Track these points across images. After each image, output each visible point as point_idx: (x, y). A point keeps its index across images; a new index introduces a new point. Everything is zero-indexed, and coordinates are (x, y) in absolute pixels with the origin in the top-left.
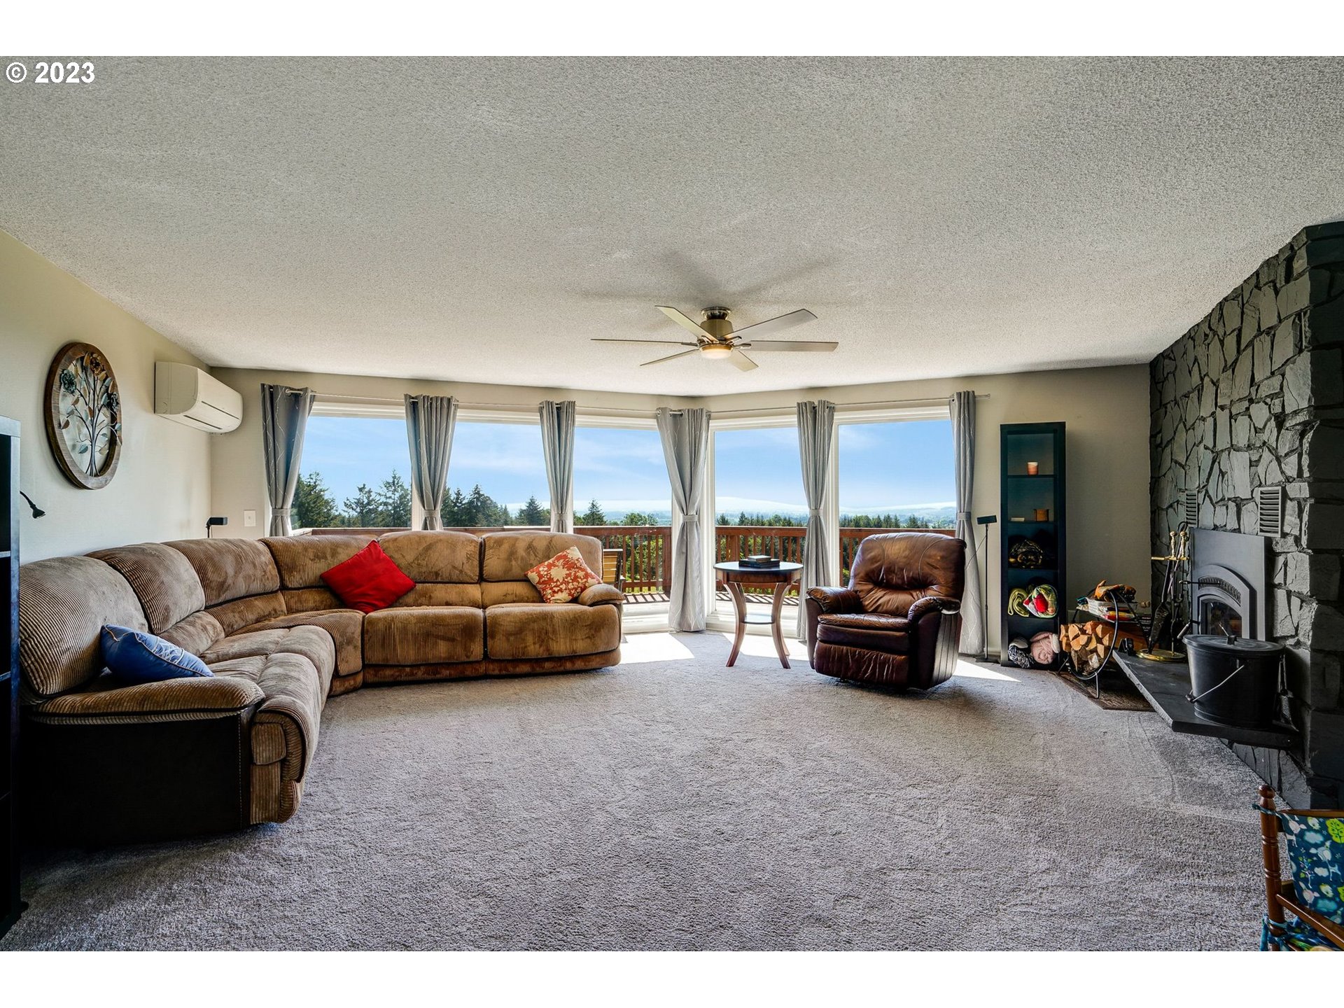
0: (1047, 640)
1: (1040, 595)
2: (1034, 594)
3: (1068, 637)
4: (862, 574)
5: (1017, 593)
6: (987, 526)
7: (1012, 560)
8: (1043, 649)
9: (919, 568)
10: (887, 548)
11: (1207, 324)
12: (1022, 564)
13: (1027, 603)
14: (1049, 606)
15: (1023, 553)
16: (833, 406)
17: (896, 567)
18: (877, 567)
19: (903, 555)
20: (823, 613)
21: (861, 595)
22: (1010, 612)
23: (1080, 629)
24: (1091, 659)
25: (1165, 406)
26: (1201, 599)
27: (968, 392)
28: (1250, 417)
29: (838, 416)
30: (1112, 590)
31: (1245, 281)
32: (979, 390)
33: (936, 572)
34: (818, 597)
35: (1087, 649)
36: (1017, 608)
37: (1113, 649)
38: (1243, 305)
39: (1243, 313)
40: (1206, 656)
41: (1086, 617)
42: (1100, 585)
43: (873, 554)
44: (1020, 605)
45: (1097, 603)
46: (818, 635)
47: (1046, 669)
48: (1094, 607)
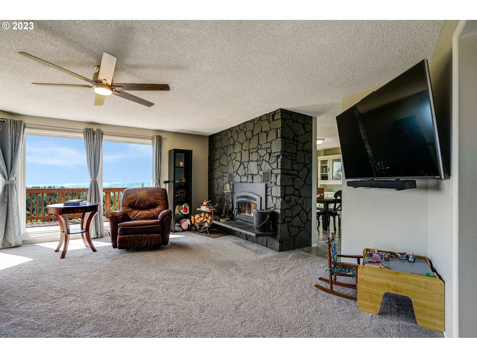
0: (186, 221)
1: (185, 207)
2: (183, 206)
3: (195, 219)
4: (127, 205)
5: (178, 207)
6: (166, 184)
7: (176, 196)
8: (185, 224)
9: (152, 200)
10: (137, 193)
11: (239, 127)
12: (179, 197)
13: (181, 210)
14: (188, 210)
15: (180, 193)
16: (102, 132)
17: (142, 200)
18: (134, 201)
19: (145, 195)
20: (119, 222)
21: (128, 213)
22: (176, 214)
23: (200, 216)
24: (205, 224)
25: (216, 149)
26: (237, 202)
27: (160, 136)
28: (258, 153)
29: (105, 137)
30: (209, 203)
31: (256, 118)
32: (163, 136)
33: (159, 201)
34: (117, 215)
35: (203, 221)
36: (178, 212)
37: (212, 220)
38: (254, 124)
39: (254, 126)
40: (259, 215)
41: (201, 212)
42: (205, 201)
43: (131, 196)
44: (179, 211)
45: (205, 207)
46: (118, 232)
47: (187, 231)
48: (203, 208)
